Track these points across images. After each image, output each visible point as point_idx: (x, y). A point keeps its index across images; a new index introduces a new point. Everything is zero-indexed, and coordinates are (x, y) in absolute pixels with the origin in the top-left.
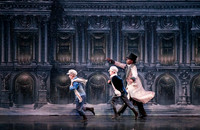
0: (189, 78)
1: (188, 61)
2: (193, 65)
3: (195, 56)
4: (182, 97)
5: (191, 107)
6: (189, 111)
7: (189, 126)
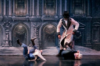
0: (11, 26)
1: (10, 14)
2: (14, 17)
3: (15, 10)
4: (5, 41)
5: (12, 48)
6: (11, 51)
7: (11, 63)
